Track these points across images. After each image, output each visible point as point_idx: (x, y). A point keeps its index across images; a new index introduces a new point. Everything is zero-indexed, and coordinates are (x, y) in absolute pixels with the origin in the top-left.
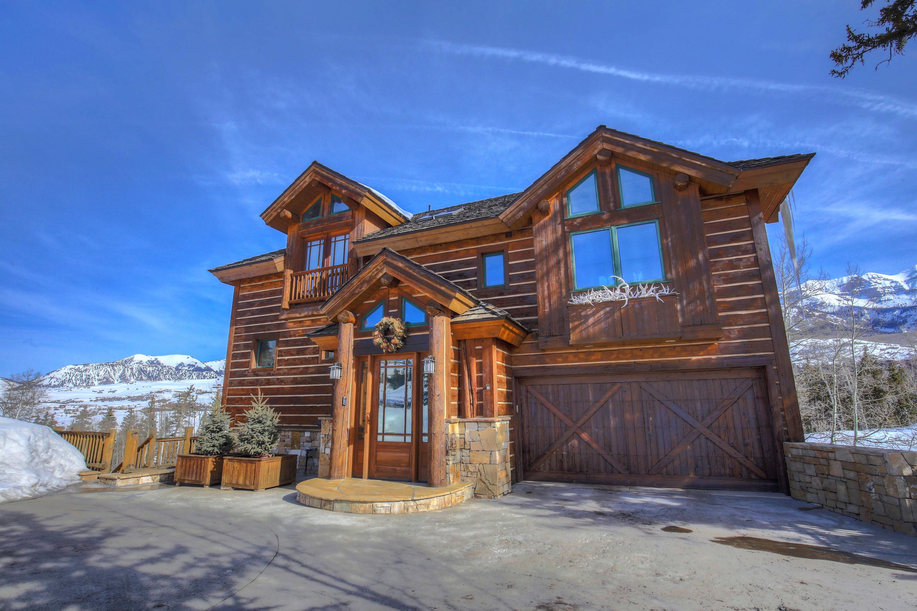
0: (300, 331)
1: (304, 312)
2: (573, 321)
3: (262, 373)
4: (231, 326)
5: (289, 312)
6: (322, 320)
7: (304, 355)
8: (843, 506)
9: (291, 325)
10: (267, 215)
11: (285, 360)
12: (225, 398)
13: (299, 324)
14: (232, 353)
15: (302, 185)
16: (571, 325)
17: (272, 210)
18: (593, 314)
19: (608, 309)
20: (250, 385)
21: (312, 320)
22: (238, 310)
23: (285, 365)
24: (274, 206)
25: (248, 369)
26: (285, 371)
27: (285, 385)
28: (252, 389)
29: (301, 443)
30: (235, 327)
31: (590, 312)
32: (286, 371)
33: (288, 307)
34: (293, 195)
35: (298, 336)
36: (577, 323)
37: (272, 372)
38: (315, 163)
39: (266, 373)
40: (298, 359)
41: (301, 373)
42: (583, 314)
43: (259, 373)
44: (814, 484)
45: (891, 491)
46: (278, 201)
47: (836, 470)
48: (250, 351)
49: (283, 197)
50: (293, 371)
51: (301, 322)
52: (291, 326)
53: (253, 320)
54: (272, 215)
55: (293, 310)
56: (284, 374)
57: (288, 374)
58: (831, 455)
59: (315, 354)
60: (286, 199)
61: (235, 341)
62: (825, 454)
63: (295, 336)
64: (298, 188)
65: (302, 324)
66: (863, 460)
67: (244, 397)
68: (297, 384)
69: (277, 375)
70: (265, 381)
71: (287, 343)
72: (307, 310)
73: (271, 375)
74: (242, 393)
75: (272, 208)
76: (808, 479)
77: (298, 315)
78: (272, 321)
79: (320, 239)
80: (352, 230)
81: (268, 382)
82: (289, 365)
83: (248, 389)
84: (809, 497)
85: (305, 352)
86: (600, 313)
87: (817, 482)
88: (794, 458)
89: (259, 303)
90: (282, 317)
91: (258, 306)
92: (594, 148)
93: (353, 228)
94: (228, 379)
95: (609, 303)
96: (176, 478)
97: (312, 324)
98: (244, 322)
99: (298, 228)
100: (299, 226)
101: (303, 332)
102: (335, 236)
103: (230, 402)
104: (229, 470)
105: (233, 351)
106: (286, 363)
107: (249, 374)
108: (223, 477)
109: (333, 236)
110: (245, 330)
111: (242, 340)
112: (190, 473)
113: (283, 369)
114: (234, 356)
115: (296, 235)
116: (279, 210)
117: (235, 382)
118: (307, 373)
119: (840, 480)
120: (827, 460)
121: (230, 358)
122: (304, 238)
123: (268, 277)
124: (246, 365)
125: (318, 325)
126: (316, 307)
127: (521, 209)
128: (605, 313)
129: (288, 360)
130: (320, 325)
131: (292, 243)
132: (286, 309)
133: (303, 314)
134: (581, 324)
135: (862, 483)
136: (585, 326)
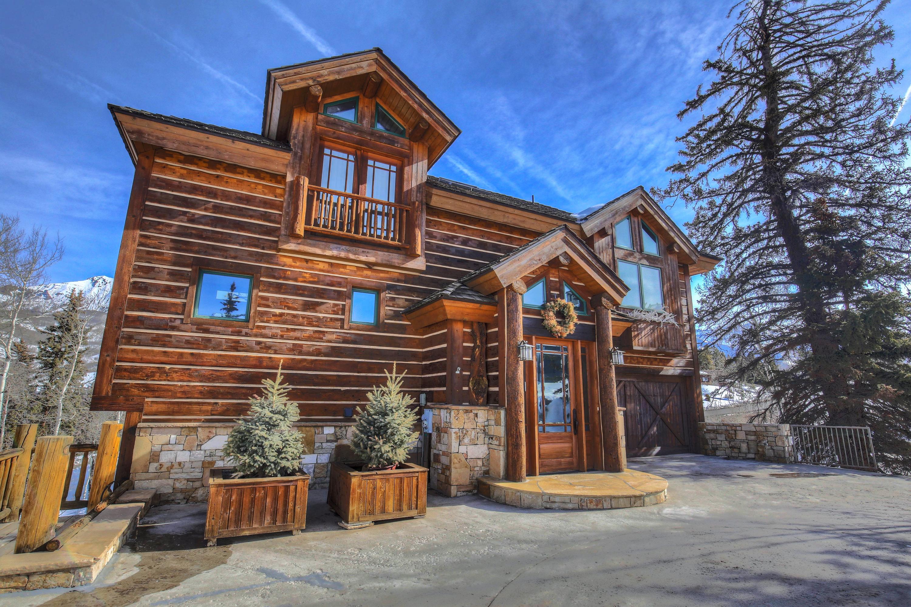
0: (308, 275)
1: (331, 249)
2: (634, 331)
3: (219, 328)
4: (127, 227)
5: (300, 241)
6: (348, 267)
7: (316, 312)
8: (744, 455)
9: (289, 261)
10: (283, 76)
11: (275, 315)
12: (111, 365)
13: (304, 264)
14: (132, 280)
15: (355, 68)
16: (633, 334)
17: (296, 74)
18: (645, 328)
19: (652, 326)
20: (189, 346)
21: (331, 265)
22: (147, 203)
23: (276, 322)
24: (299, 69)
25: (182, 317)
26: (274, 331)
27: (277, 354)
28: (192, 354)
29: (317, 445)
30: (139, 232)
31: (642, 326)
32: (279, 331)
33: (302, 233)
34: (338, 73)
35: (302, 282)
36: (636, 333)
37: (244, 331)
38: (378, 50)
39: (230, 330)
40: (303, 317)
41: (309, 339)
42: (639, 326)
43: (212, 328)
44: (723, 445)
45: (780, 444)
46: (310, 68)
47: (741, 436)
48: (187, 285)
49: (318, 66)
50: (292, 334)
51: (307, 261)
52: (288, 263)
53: (194, 232)
54: (294, 82)
55: (308, 241)
56: (273, 336)
57: (282, 337)
58: (738, 428)
59: (337, 314)
60: (325, 72)
61: (139, 259)
62: (734, 428)
63: (296, 280)
64: (348, 70)
65: (310, 265)
66: (763, 429)
67: (168, 367)
68: (300, 353)
69: (256, 336)
70: (227, 342)
71: (279, 288)
72: (336, 248)
73: (244, 333)
74: (164, 359)
75: (296, 70)
76: (719, 443)
77: (318, 251)
78: (242, 245)
79: (349, 153)
80: (409, 165)
81: (236, 346)
82: (284, 323)
83: (181, 354)
84: (718, 453)
85: (318, 308)
86: (649, 328)
87: (725, 444)
88: (709, 431)
89: (210, 206)
90: (286, 247)
91: (206, 210)
92: (637, 200)
93: (410, 163)
94: (120, 329)
95: (653, 322)
96: (213, 531)
97: (330, 269)
98: (168, 229)
99: (316, 121)
100: (317, 118)
101: (312, 277)
102: (375, 160)
103: (126, 374)
104: (364, 494)
105: (133, 276)
106: (277, 319)
107: (183, 327)
108: (354, 508)
109: (372, 159)
110: (171, 245)
111: (164, 262)
112: (256, 513)
113: (271, 328)
114: (137, 288)
115: (311, 129)
116: (311, 82)
117: (143, 337)
118: (321, 339)
119: (743, 441)
120: (735, 431)
121: (127, 289)
122: (321, 139)
123: (233, 168)
124: (173, 309)
125: (341, 273)
126: (354, 248)
127: (596, 226)
128: (651, 329)
129: (281, 315)
130: (345, 274)
131: (303, 136)
132: (298, 237)
133: (328, 253)
134: (638, 335)
135: (760, 442)
136: (640, 337)
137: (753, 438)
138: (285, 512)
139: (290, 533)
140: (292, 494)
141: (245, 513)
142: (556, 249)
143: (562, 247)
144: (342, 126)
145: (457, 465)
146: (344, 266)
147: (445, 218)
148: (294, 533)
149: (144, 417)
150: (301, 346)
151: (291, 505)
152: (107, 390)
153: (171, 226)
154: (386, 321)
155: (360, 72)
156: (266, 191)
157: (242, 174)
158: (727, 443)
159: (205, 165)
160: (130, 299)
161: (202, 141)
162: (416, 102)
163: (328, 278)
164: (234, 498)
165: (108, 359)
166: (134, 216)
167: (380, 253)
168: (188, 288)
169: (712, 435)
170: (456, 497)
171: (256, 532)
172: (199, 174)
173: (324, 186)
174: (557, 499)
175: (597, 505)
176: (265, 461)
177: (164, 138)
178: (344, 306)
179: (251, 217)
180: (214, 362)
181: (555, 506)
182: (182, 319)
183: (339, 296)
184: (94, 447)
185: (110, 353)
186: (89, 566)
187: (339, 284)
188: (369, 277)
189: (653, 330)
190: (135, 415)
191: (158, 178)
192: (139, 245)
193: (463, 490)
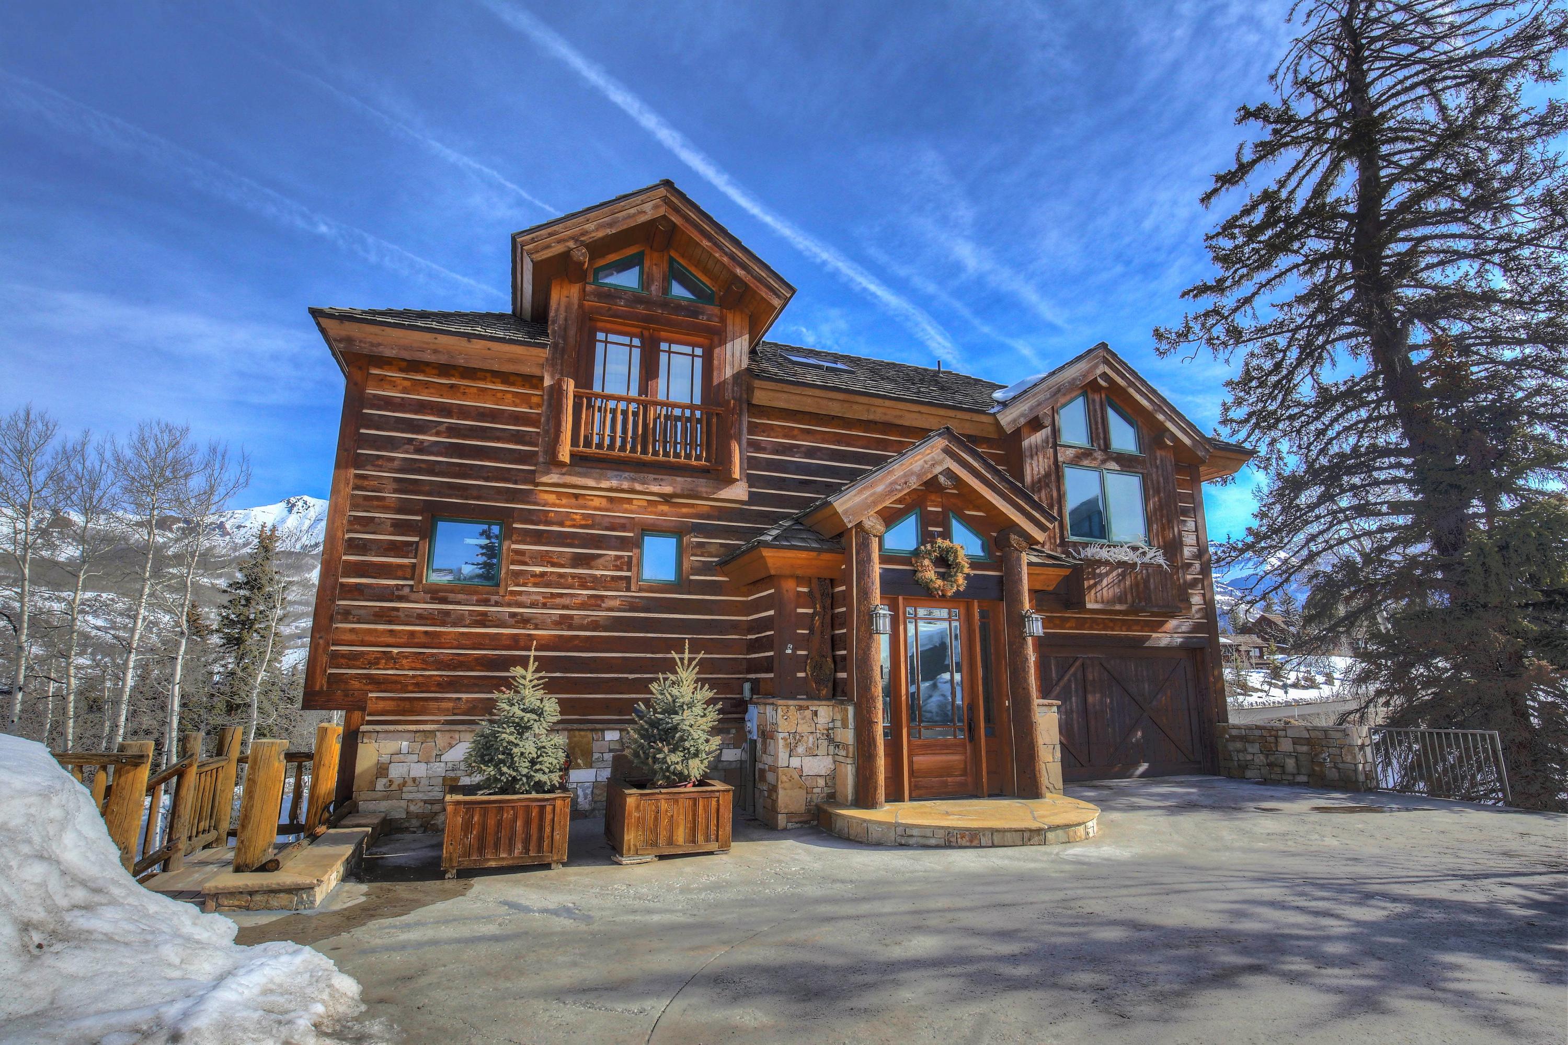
0: (577, 517)
1: (608, 479)
2: (1088, 579)
3: (460, 597)
4: (338, 466)
5: (564, 470)
6: (635, 502)
7: (591, 568)
8: (1290, 778)
9: (552, 498)
10: (533, 240)
11: (534, 575)
12: (326, 650)
13: (573, 501)
14: (346, 536)
15: (634, 215)
16: (1086, 584)
17: (550, 235)
18: (1107, 574)
19: (1120, 570)
20: (422, 622)
21: (610, 499)
22: (362, 431)
23: (536, 585)
24: (555, 228)
25: (411, 583)
26: (534, 597)
27: (536, 628)
28: (426, 633)
29: (596, 756)
30: (353, 472)
31: (1103, 570)
32: (540, 598)
33: (567, 459)
34: (610, 225)
35: (570, 526)
36: (1092, 582)
37: (494, 598)
38: (668, 183)
39: (475, 598)
40: (573, 576)
41: (582, 606)
42: (1098, 571)
43: (451, 596)
44: (1257, 760)
45: (1349, 758)
46: (569, 223)
47: (1286, 745)
48: (416, 539)
49: (581, 219)
50: (558, 601)
51: (576, 496)
52: (550, 502)
53: (423, 466)
54: (548, 247)
55: (576, 469)
56: (533, 605)
57: (544, 606)
58: (1280, 733)
59: (621, 570)
60: (590, 226)
61: (354, 507)
62: (1273, 733)
63: (561, 524)
64: (625, 219)
65: (581, 501)
66: (1320, 735)
67: (395, 650)
68: (571, 628)
69: (509, 605)
70: (470, 615)
71: (539, 537)
72: (616, 476)
73: (493, 602)
74: (391, 640)
75: (549, 230)
76: (1249, 757)
77: (591, 483)
78: (487, 480)
79: (632, 336)
80: (720, 345)
81: (483, 620)
82: (547, 585)
83: (412, 633)
84: (1249, 774)
85: (593, 563)
86: (1115, 573)
87: (1260, 759)
88: (1233, 738)
89: (442, 428)
90: (545, 479)
91: (438, 434)
92: (1096, 366)
93: (723, 342)
94: (334, 602)
95: (1121, 564)
96: (451, 860)
97: (609, 506)
98: (390, 465)
99: (583, 294)
100: (584, 290)
101: (583, 519)
102: (671, 342)
103: (343, 661)
104: (644, 819)
105: (348, 531)
106: (538, 580)
107: (414, 596)
108: (630, 837)
109: (665, 341)
110: (395, 486)
111: (386, 509)
112: (504, 841)
113: (529, 593)
114: (354, 546)
115: (576, 306)
116: (571, 244)
117: (362, 612)
118: (598, 607)
119: (1289, 755)
120: (1276, 737)
121: (341, 549)
122: (591, 319)
123: (470, 373)
124: (400, 573)
125: (626, 511)
126: (642, 475)
127: (1022, 415)
128: (1119, 575)
129: (543, 574)
130: (632, 512)
131: (566, 320)
132: (562, 464)
133: (605, 484)
134: (1095, 585)
135: (1316, 755)
136: (1099, 588)
137: (1305, 749)
138: (541, 839)
139: (547, 866)
140: (548, 817)
141: (490, 840)
142: (933, 465)
143: (941, 462)
144: (621, 298)
145: (787, 785)
146: (629, 501)
147: (777, 419)
148: (553, 866)
149: (367, 718)
150: (571, 617)
151: (548, 830)
152: (321, 683)
153: (392, 459)
154: (692, 577)
155: (642, 219)
156: (518, 401)
157: (484, 379)
158: (1262, 757)
159: (434, 371)
160: (346, 562)
161: (428, 343)
162: (726, 254)
163: (607, 520)
164: (476, 819)
165: (321, 641)
166: (346, 450)
167: (679, 479)
168: (417, 543)
169: (1239, 745)
170: (785, 829)
171: (504, 863)
172: (427, 385)
173: (597, 388)
174: (915, 832)
175: (971, 841)
176: (514, 774)
177: (379, 345)
178: (630, 557)
179: (498, 439)
180: (455, 643)
181: (912, 841)
182: (411, 586)
183: (623, 543)
184: (309, 756)
185: (323, 634)
186: (312, 888)
187: (623, 528)
188: (665, 515)
189: (1123, 576)
190: (357, 715)
191: (374, 395)
192: (353, 489)
193: (797, 820)
